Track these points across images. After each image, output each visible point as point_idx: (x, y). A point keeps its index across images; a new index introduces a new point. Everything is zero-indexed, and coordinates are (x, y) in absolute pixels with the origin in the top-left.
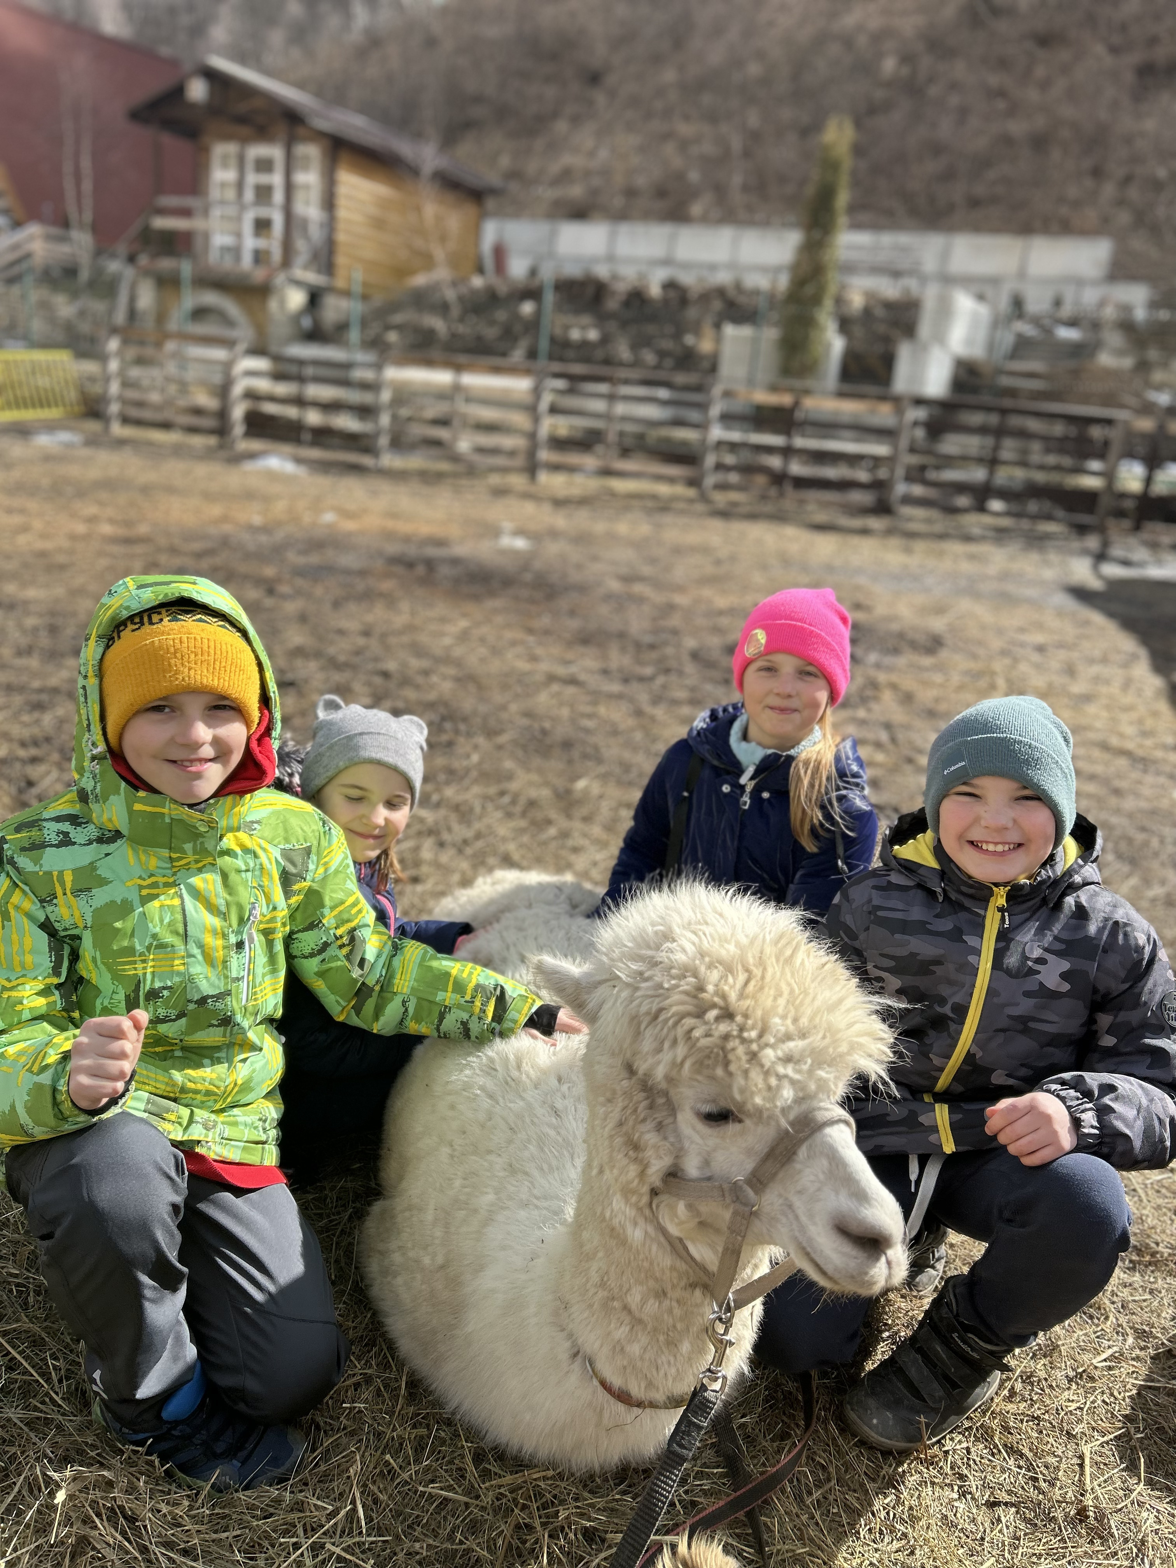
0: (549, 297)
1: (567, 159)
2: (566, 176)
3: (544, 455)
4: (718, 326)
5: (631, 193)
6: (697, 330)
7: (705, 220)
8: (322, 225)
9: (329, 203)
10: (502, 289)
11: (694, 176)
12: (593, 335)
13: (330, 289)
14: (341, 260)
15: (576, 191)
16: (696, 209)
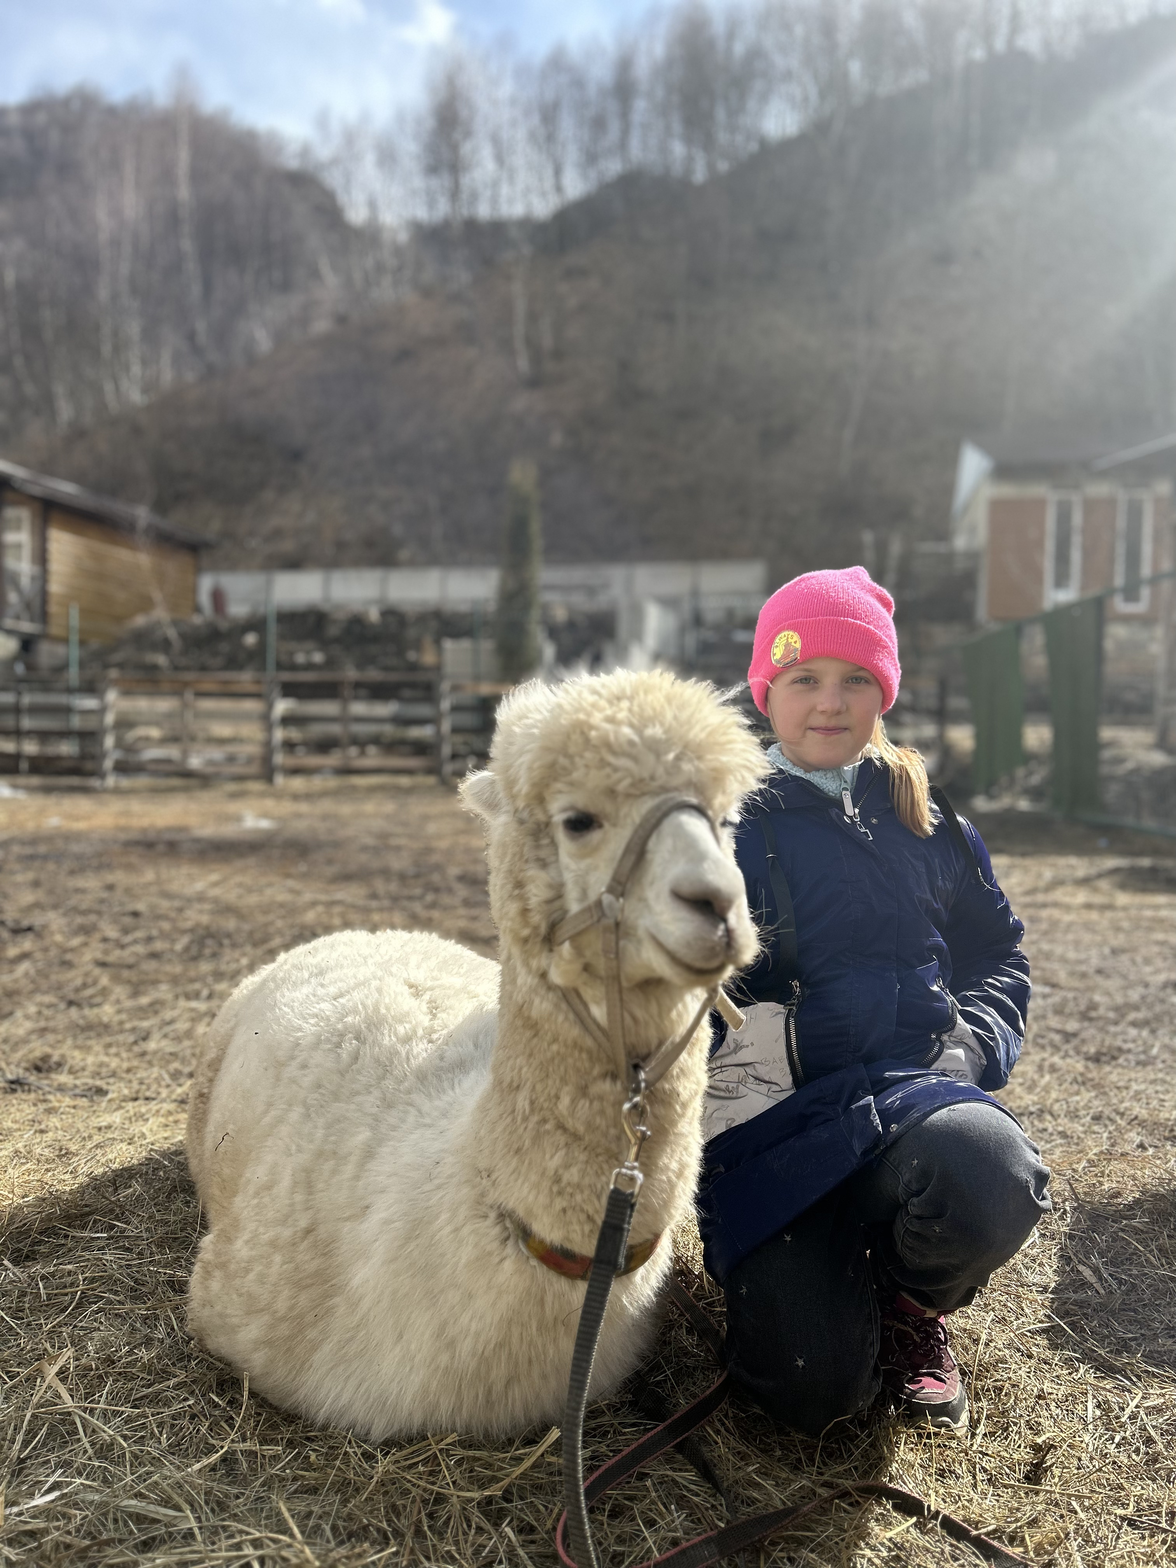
0: (273, 628)
1: (275, 521)
2: (277, 534)
3: (279, 759)
4: (437, 642)
5: (341, 545)
6: (418, 646)
7: (412, 564)
8: (33, 578)
9: (41, 557)
10: (223, 625)
11: (398, 530)
12: (318, 657)
13: (44, 636)
14: (54, 608)
15: (288, 546)
16: (404, 554)
